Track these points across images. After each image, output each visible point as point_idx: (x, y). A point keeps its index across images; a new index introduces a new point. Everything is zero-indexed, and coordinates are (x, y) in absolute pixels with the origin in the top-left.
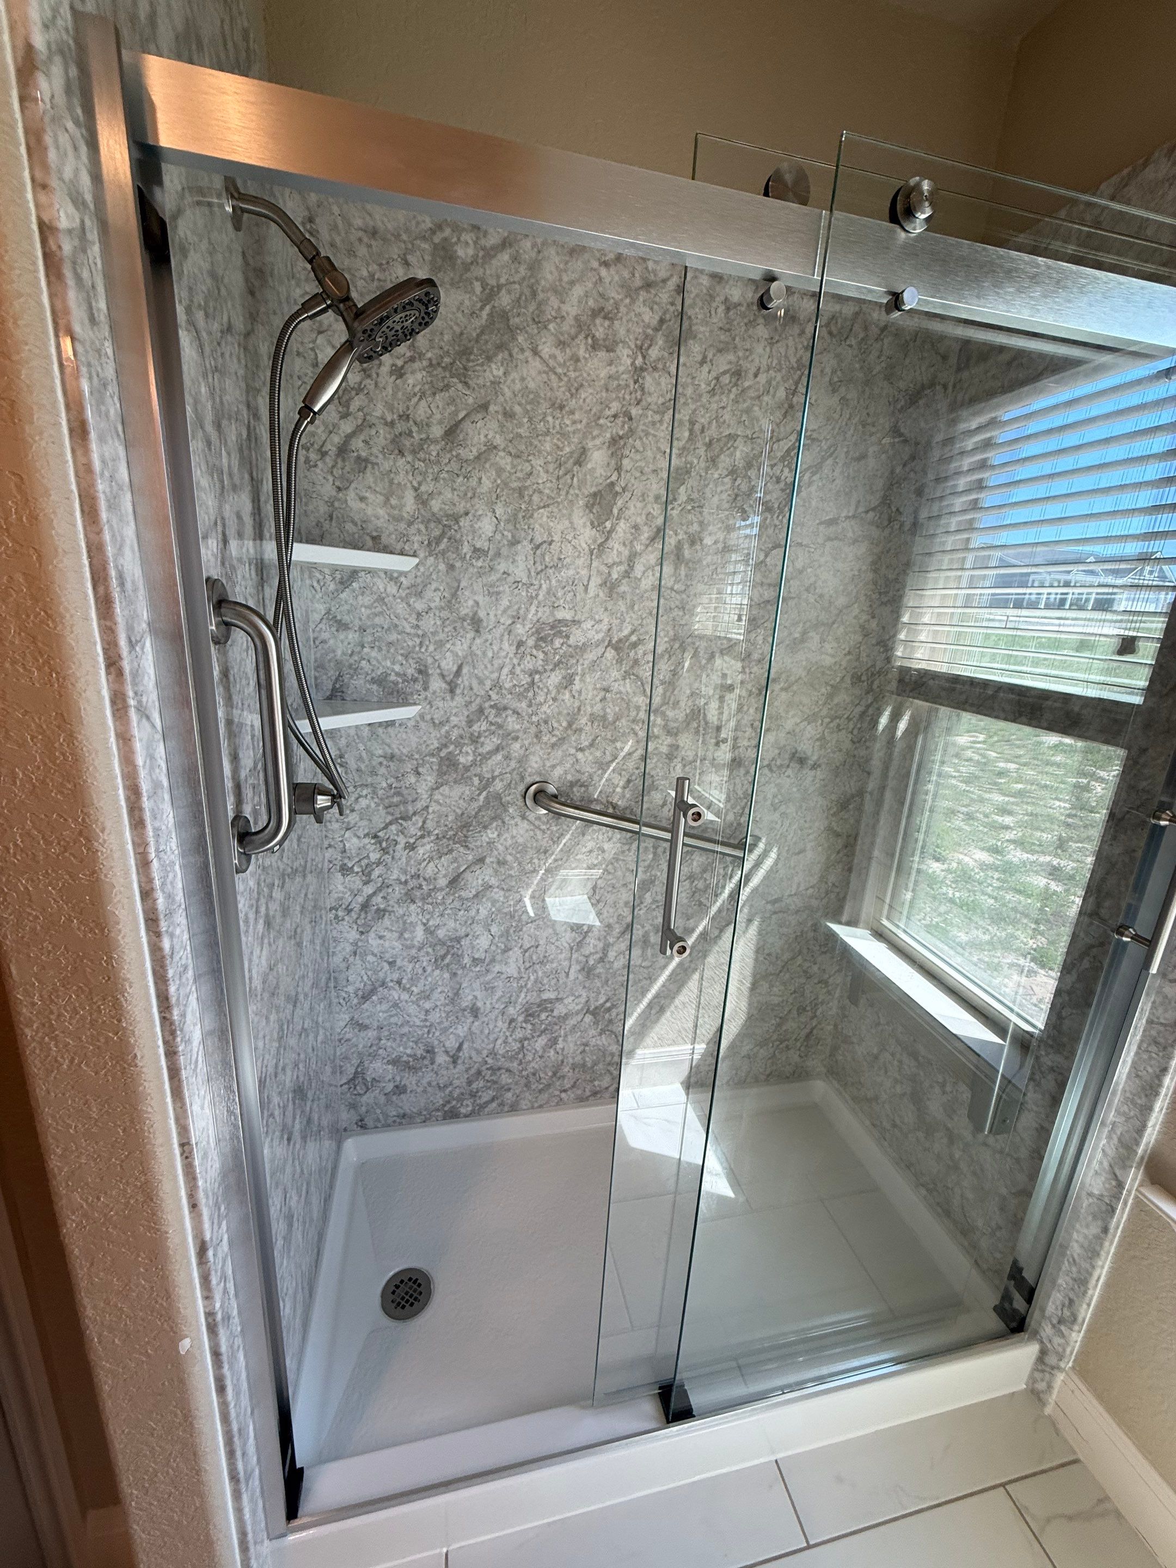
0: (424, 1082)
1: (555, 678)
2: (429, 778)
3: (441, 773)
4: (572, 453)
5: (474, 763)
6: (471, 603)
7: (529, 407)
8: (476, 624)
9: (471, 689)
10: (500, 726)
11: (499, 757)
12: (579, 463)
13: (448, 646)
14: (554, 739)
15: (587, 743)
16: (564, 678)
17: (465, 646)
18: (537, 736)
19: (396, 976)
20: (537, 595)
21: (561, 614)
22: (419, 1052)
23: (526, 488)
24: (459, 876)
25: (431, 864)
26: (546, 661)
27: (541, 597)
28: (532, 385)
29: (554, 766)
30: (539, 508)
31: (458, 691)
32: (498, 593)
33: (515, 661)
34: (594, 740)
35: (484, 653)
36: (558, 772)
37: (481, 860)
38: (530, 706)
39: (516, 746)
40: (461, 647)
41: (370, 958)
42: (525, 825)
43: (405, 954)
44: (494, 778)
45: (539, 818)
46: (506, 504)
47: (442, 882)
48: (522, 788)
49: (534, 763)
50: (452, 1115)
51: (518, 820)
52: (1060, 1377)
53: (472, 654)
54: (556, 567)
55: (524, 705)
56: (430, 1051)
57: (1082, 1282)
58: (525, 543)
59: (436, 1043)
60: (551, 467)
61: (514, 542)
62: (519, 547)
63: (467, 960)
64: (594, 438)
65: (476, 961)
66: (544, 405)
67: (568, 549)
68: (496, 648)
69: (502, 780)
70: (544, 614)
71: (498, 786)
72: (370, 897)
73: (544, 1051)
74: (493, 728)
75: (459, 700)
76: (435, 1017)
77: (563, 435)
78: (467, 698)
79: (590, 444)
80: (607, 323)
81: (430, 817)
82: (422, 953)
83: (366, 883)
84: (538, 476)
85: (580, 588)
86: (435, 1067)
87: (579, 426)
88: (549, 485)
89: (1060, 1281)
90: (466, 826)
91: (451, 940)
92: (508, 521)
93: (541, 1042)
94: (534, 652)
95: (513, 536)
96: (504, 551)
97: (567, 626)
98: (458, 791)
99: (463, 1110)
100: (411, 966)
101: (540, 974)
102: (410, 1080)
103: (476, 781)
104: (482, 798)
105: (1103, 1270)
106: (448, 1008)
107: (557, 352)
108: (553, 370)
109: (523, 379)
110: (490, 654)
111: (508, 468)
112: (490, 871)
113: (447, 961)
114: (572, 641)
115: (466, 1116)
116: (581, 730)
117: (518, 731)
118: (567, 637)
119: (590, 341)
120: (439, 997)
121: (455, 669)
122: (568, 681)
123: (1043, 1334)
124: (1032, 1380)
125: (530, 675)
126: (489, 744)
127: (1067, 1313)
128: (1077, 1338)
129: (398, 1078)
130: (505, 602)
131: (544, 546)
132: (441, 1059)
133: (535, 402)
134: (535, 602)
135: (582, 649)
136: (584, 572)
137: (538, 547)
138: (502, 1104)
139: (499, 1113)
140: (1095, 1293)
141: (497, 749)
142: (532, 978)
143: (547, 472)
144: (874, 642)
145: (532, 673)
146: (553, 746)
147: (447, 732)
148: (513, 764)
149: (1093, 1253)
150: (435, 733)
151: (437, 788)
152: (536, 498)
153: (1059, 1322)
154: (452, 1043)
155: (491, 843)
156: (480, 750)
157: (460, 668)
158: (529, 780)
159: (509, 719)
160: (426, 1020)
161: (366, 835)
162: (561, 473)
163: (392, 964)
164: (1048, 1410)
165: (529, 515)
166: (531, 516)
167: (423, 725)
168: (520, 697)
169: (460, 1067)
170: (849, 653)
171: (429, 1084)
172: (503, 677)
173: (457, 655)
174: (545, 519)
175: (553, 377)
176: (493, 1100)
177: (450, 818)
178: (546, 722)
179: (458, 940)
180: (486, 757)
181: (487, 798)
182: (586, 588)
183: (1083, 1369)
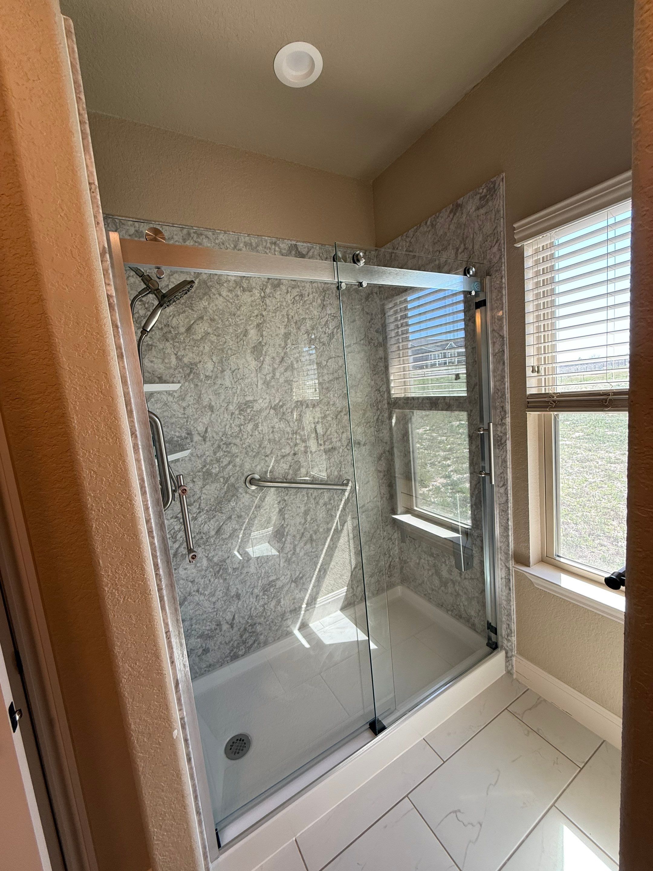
0: (218, 643)
1: (250, 427)
2: (199, 483)
3: (204, 480)
4: (242, 332)
5: (219, 472)
6: (207, 399)
7: (220, 316)
8: (211, 408)
9: (213, 438)
10: (229, 452)
11: (231, 466)
12: (245, 335)
13: (200, 420)
14: (254, 454)
15: (269, 453)
16: (254, 425)
17: (208, 419)
18: (246, 454)
19: (195, 588)
20: (236, 392)
21: (248, 398)
22: (213, 627)
23: (224, 348)
24: (220, 528)
25: (206, 525)
26: (245, 419)
27: (238, 392)
28: (220, 307)
29: (256, 466)
30: (232, 355)
31: (207, 440)
32: (219, 393)
33: (231, 422)
34: (272, 451)
35: (217, 421)
36: (259, 467)
37: (230, 518)
38: (241, 440)
39: (238, 460)
40: (206, 420)
41: (181, 582)
42: (248, 496)
43: (199, 575)
44: (230, 477)
45: (253, 491)
46: (217, 356)
47: (213, 533)
48: (243, 479)
49: (247, 466)
50: (235, 657)
51: (244, 494)
52: (514, 659)
53: (211, 422)
54: (242, 379)
55: (238, 440)
56: (219, 625)
57: (509, 615)
58: (228, 371)
59: (221, 619)
60: (234, 338)
61: (223, 371)
62: (225, 372)
63: (230, 570)
64: (250, 325)
65: (234, 569)
66: (227, 315)
67: (246, 371)
68: (222, 417)
69: (234, 477)
70: (241, 400)
71: (232, 480)
72: (177, 549)
73: (275, 608)
74: (226, 453)
75: (208, 443)
76: (219, 605)
77: (237, 325)
78: (212, 442)
79: (248, 328)
80: (247, 281)
81: (202, 502)
82: (208, 572)
83: (174, 542)
84: (229, 342)
85: (255, 386)
86: (222, 632)
87: (243, 321)
88: (234, 346)
89: (504, 619)
90: (220, 503)
91: (221, 562)
92: (219, 363)
93: (273, 603)
94: (239, 416)
95: (222, 369)
96: (219, 375)
97: (251, 403)
98: (214, 486)
99: (240, 653)
100: (203, 580)
101: (267, 568)
102: (210, 644)
103: (222, 480)
104: (225, 487)
105: (514, 607)
106: (224, 598)
107: (229, 294)
108: (228, 301)
109: (216, 305)
110: (220, 421)
111: (216, 341)
112: (235, 522)
113: (221, 573)
114: (255, 409)
115: (242, 656)
116: (265, 447)
117: (238, 452)
118: (253, 407)
119: (241, 288)
120: (219, 594)
121: (204, 429)
122: (256, 426)
123: (505, 645)
124: (507, 667)
125: (239, 427)
126: (225, 461)
127: (509, 631)
128: (514, 639)
129: (204, 645)
130: (223, 397)
131: (236, 371)
132: (225, 627)
133: (223, 313)
134: (236, 395)
135: (260, 411)
136: (255, 379)
137: (233, 372)
138: (259, 644)
139: (259, 648)
140: (514, 617)
141: (229, 463)
142: (263, 571)
143: (232, 341)
144: (375, 390)
145: (240, 426)
146: (254, 457)
147: (205, 459)
148: (238, 469)
149: (509, 601)
150: (199, 461)
151: (204, 487)
152: (229, 352)
153: (508, 637)
154: (229, 617)
155: (233, 509)
156: (221, 465)
157: (207, 429)
158: (246, 474)
159: (233, 448)
160: (214, 608)
161: (172, 518)
162: (238, 340)
163: (192, 582)
164: (515, 677)
165: (227, 359)
166: (229, 359)
167: (193, 458)
168: (236, 437)
169: (235, 629)
170: (367, 396)
171: (221, 643)
172: (227, 430)
173: (204, 424)
174: (235, 360)
175: (229, 303)
176: (254, 642)
177: (212, 500)
178: (249, 446)
179: (224, 561)
180: (224, 468)
181: (228, 487)
182: (257, 385)
183: (520, 652)
